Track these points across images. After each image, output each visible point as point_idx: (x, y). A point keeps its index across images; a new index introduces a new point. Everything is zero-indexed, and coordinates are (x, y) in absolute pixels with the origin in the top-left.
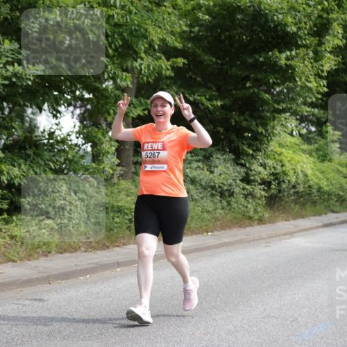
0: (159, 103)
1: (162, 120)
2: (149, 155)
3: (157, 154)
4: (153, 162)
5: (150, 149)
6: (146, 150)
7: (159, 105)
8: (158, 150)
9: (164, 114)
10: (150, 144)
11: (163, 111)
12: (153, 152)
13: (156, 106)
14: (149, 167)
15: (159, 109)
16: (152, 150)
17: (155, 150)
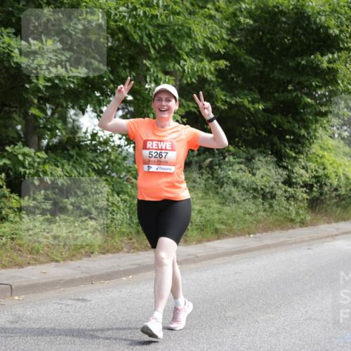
0: (164, 96)
1: (166, 115)
2: (154, 155)
3: (164, 155)
4: (159, 163)
5: (154, 147)
6: (149, 149)
7: (164, 99)
8: (165, 149)
9: (169, 109)
10: (154, 143)
11: (168, 106)
12: (159, 152)
13: (160, 100)
14: (154, 168)
15: (164, 103)
16: (158, 149)
17: (162, 149)
